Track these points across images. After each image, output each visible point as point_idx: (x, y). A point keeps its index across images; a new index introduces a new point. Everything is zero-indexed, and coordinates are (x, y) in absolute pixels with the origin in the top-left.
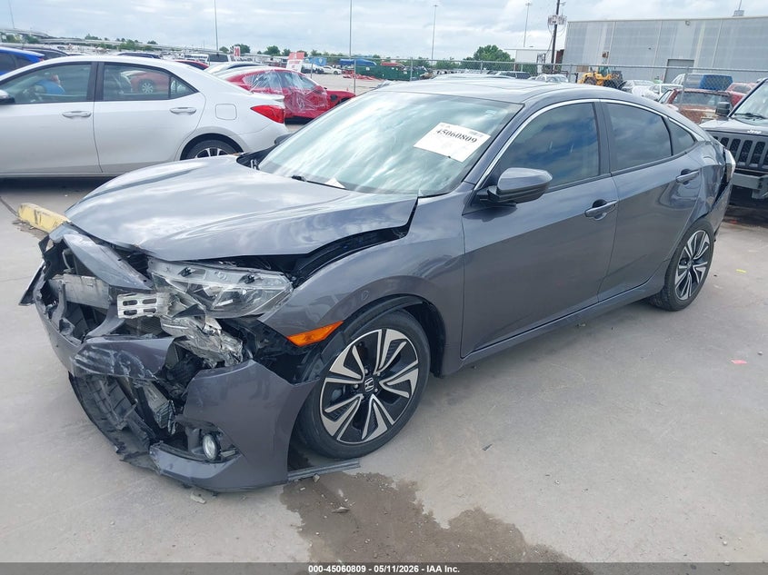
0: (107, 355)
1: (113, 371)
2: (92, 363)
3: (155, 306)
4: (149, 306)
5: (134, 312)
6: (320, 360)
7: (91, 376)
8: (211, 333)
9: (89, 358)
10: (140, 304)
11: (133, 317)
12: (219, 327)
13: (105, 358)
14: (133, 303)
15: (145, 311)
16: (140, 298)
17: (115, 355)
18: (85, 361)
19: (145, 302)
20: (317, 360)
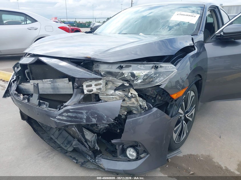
0: (82, 113)
1: (85, 121)
2: (70, 119)
3: (101, 86)
4: (98, 87)
5: (92, 91)
6: (176, 106)
7: (67, 126)
8: (132, 97)
9: (68, 116)
10: (93, 86)
11: (91, 93)
12: (136, 94)
13: (79, 115)
14: (91, 86)
15: (97, 89)
16: (93, 83)
17: (86, 113)
18: (65, 118)
19: (96, 85)
20: (174, 106)
